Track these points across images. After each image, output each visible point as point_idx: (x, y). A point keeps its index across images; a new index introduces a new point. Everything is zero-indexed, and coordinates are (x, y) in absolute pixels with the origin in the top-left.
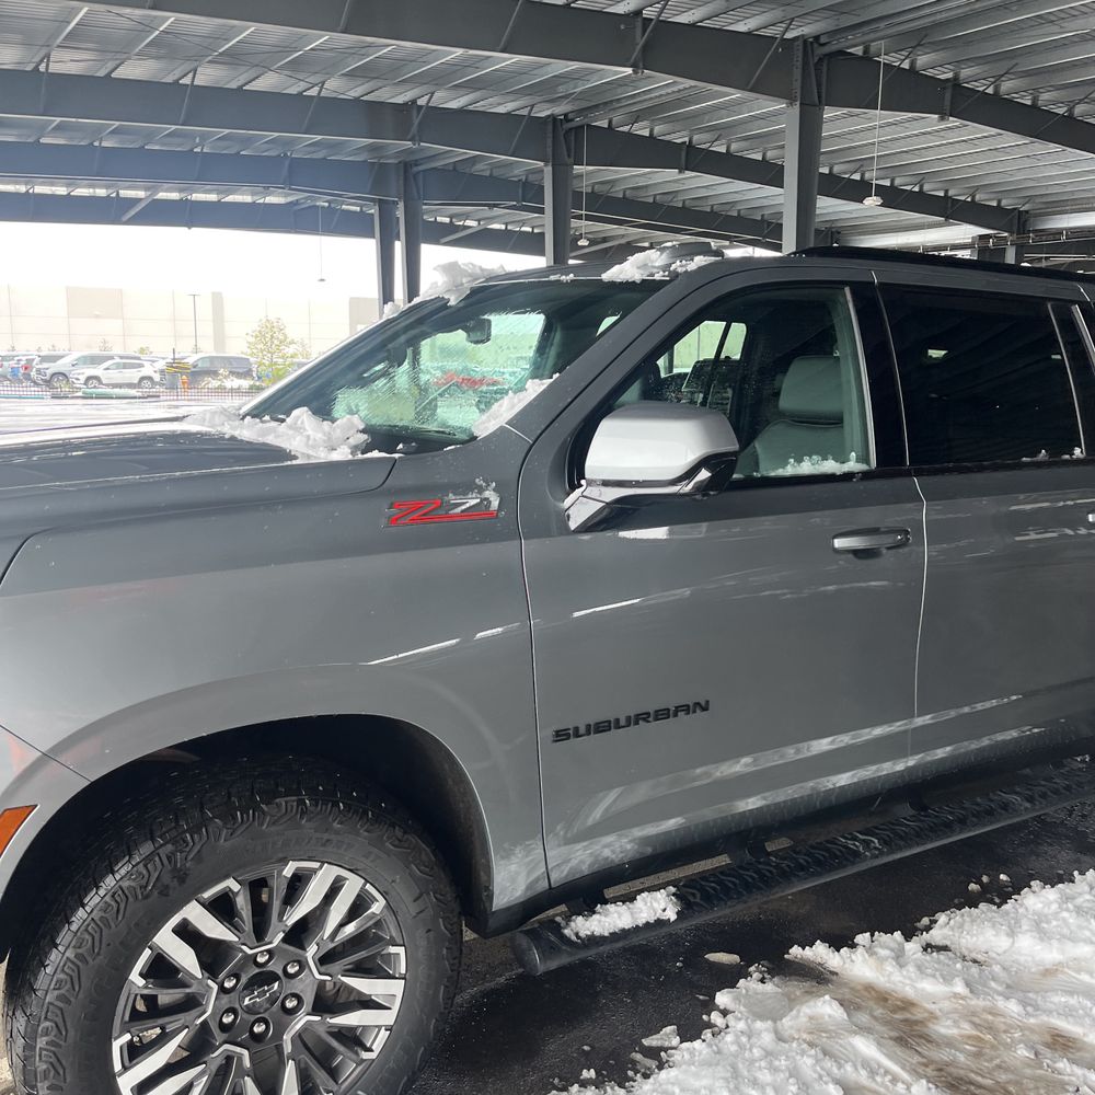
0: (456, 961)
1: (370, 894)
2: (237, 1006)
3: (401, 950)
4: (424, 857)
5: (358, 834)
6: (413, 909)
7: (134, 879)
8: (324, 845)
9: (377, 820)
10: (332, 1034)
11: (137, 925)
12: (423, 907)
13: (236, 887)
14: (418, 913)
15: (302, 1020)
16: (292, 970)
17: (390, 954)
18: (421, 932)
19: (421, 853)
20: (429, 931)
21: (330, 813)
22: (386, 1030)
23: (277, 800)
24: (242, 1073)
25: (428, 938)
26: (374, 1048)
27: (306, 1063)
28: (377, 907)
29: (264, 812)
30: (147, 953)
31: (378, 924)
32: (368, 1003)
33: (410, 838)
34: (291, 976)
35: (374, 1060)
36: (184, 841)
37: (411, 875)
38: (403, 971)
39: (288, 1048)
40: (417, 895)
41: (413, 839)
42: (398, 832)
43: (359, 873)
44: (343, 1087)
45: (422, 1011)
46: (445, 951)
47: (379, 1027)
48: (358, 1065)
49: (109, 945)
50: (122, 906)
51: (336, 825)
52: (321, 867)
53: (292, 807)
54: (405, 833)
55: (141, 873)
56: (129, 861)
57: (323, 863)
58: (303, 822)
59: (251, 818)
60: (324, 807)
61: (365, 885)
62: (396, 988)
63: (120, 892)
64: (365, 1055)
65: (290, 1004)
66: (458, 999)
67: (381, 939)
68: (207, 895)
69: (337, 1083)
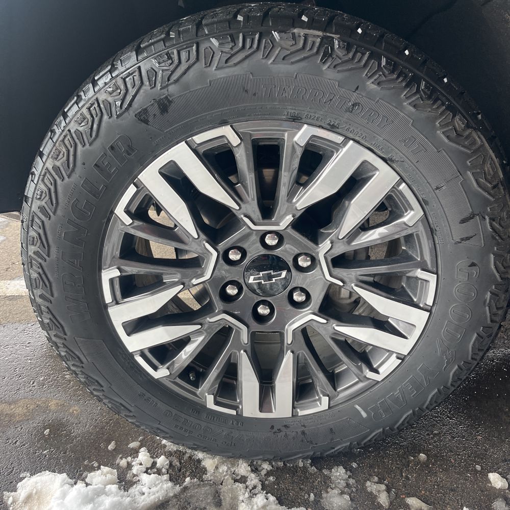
0: (500, 312)
1: (404, 197)
2: (241, 281)
3: (432, 279)
4: (487, 167)
5: (400, 106)
6: (458, 230)
7: (110, 93)
8: (350, 110)
9: (432, 95)
10: (336, 341)
11: (112, 148)
12: (471, 234)
13: (234, 140)
14: (462, 239)
15: (306, 317)
16: (303, 262)
17: (417, 278)
18: (462, 263)
19: (484, 162)
20: (473, 265)
21: (365, 65)
22: (398, 358)
23: (296, 31)
24: (239, 346)
25: (470, 275)
26: (381, 370)
27: (306, 359)
28: (411, 217)
29: (273, 40)
30: (132, 190)
31: (409, 238)
32: (382, 324)
33: (475, 135)
34: (301, 269)
35: (378, 382)
36: (170, 58)
37: (465, 185)
38: (430, 302)
39: (289, 339)
40: (466, 214)
41: (479, 139)
42: (459, 123)
43: (394, 166)
44: (342, 395)
45: (443, 353)
46: (488, 295)
47: (391, 353)
48: (360, 381)
49: (84, 164)
50: (97, 120)
51: (371, 85)
52: (344, 144)
53: (314, 43)
54: (468, 126)
55: (117, 88)
56: (111, 71)
57: (347, 139)
58: (325, 67)
59: (255, 46)
60: (359, 55)
61: (398, 184)
62: (419, 318)
63: (96, 105)
64: (370, 375)
65: (298, 297)
66: (490, 354)
67: (409, 258)
68: (198, 139)
69: (335, 389)
